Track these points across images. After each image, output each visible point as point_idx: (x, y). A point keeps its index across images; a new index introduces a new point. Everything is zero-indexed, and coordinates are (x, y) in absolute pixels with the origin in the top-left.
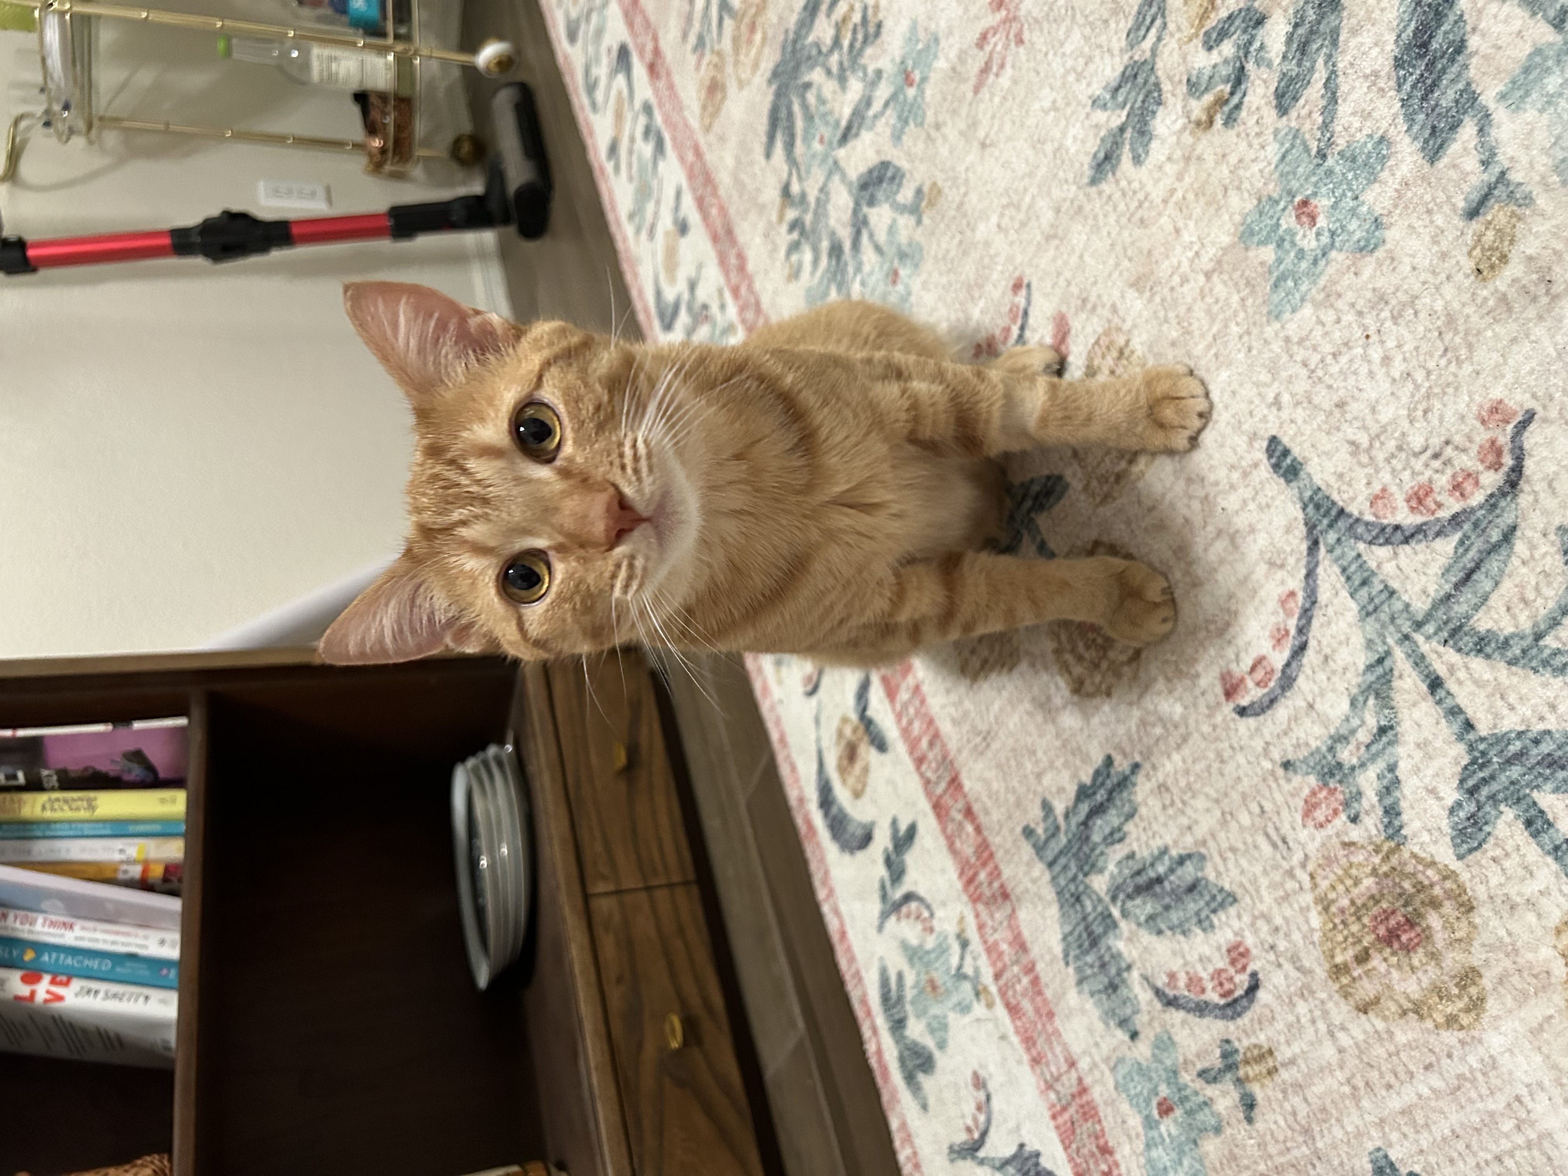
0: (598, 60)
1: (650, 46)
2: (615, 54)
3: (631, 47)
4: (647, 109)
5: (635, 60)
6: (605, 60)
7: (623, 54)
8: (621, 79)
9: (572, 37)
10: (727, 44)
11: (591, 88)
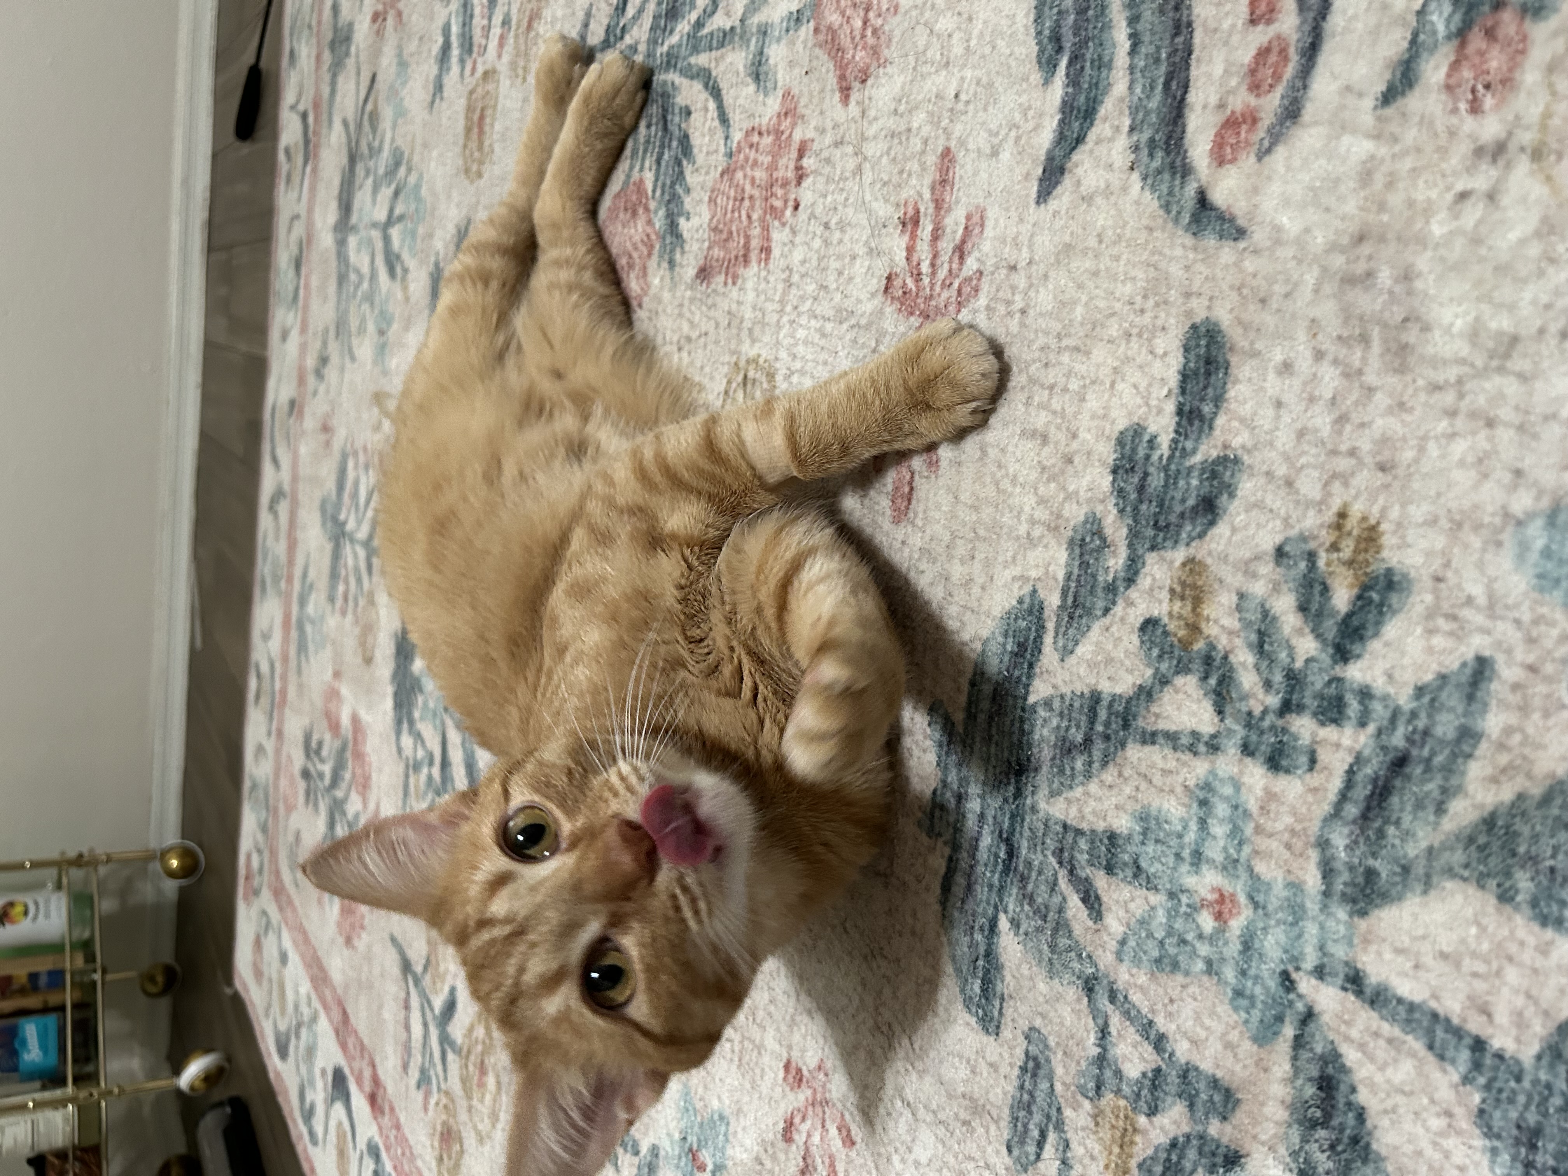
0: (312, 1083)
1: (367, 1074)
2: (330, 1078)
3: (347, 1071)
4: (373, 1151)
5: (353, 1087)
6: (320, 1084)
7: (339, 1080)
8: (339, 1108)
9: (283, 1053)
10: (454, 1083)
11: (308, 1115)
